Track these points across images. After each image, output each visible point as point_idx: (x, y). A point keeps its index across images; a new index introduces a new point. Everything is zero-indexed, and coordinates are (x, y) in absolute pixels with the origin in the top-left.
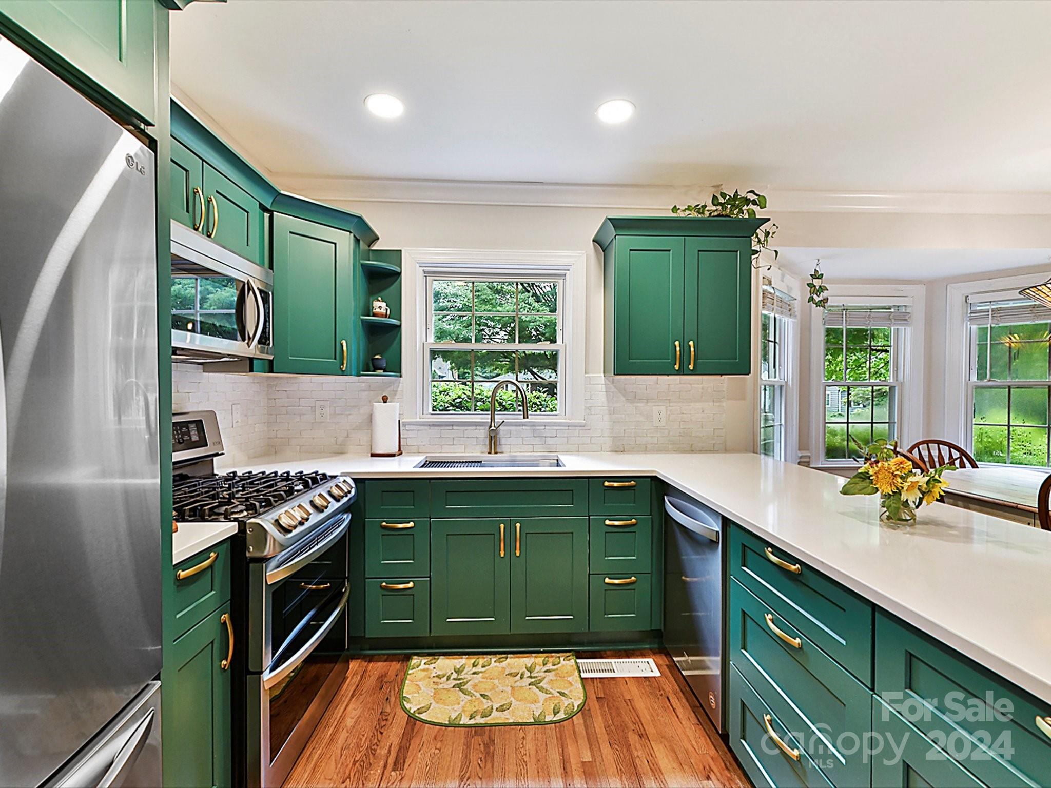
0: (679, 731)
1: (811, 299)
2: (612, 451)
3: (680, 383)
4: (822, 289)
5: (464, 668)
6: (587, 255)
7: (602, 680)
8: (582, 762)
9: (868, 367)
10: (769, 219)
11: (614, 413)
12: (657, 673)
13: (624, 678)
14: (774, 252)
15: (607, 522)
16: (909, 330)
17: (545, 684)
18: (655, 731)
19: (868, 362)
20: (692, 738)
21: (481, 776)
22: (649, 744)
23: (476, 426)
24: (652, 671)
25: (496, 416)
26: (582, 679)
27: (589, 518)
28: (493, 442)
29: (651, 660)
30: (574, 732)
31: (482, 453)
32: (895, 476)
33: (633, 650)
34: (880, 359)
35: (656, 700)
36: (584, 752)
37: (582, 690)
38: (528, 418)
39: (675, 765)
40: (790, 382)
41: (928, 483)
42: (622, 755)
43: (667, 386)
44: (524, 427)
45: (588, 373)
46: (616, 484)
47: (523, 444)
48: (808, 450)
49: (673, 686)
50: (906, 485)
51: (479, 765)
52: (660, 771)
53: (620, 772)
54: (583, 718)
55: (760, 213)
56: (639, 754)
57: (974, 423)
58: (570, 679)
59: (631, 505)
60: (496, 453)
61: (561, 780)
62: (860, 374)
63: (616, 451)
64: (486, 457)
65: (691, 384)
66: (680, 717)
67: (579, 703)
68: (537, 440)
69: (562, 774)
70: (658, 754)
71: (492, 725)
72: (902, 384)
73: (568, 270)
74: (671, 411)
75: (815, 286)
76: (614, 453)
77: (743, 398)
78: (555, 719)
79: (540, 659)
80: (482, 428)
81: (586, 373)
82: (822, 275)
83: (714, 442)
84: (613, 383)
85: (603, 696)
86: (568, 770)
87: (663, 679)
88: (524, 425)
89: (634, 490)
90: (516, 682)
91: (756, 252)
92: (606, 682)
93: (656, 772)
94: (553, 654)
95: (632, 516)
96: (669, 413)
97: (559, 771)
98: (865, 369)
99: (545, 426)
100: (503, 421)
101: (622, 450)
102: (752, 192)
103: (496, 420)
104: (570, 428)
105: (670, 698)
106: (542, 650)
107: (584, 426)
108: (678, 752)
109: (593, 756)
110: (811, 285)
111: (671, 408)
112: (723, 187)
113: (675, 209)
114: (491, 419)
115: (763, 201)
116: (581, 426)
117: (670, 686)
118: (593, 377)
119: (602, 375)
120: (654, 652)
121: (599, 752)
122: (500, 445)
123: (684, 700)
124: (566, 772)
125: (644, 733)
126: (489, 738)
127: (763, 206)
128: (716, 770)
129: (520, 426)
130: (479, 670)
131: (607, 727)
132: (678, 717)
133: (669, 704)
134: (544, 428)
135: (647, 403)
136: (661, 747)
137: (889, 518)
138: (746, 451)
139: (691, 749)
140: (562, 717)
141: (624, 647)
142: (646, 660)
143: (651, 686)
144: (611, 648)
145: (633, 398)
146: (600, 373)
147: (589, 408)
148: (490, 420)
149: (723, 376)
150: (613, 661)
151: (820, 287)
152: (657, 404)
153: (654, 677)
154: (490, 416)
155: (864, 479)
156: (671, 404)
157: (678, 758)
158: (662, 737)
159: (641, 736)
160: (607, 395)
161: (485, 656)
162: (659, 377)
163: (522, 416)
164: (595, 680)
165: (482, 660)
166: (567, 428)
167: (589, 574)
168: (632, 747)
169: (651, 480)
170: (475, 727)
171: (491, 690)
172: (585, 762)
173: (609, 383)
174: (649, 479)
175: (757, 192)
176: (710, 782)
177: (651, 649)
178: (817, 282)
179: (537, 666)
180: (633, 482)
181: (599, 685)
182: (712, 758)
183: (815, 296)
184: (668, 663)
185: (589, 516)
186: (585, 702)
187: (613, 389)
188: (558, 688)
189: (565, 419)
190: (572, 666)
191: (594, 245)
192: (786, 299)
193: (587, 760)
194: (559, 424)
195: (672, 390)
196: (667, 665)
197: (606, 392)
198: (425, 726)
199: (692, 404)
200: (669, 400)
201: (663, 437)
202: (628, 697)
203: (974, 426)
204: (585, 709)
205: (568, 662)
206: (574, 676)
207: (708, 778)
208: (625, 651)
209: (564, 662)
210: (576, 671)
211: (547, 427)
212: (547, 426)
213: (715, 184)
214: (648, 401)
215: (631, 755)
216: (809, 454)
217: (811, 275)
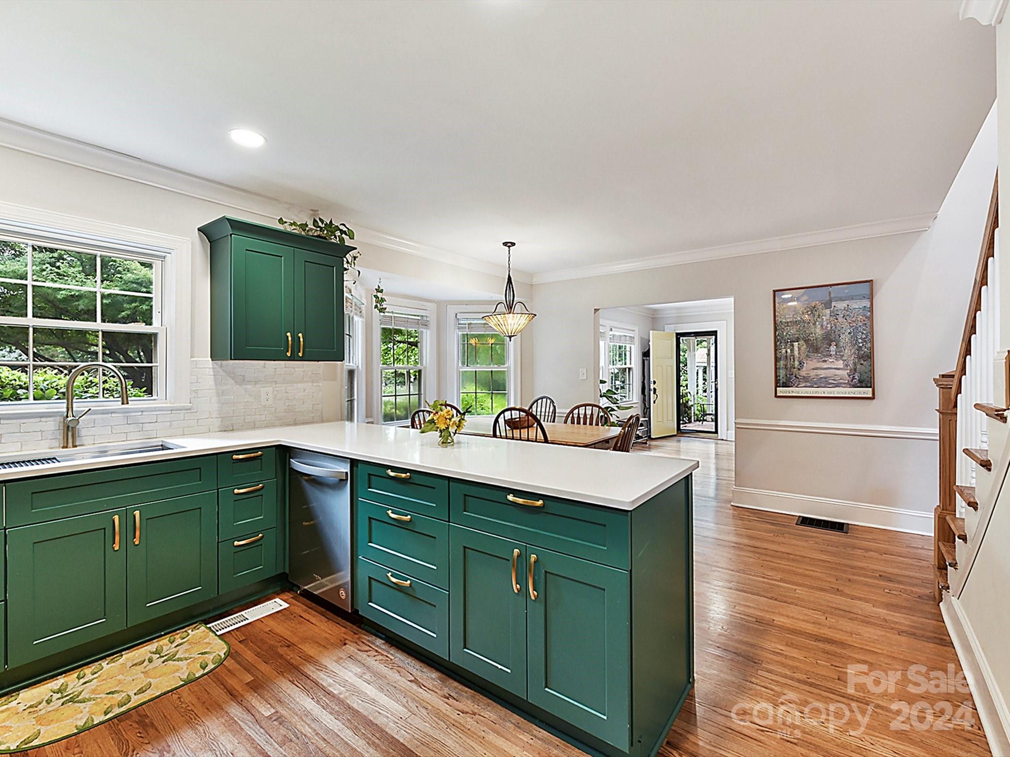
0: (317, 630)
1: (376, 307)
2: (221, 431)
3: (285, 367)
4: (383, 300)
5: (67, 685)
6: (192, 243)
7: (239, 629)
8: (246, 684)
9: (392, 354)
10: (356, 249)
11: (223, 395)
12: (286, 605)
13: (258, 620)
14: (358, 272)
15: (236, 491)
16: (428, 332)
17: (182, 654)
18: (298, 639)
19: (392, 351)
20: (327, 630)
21: (147, 742)
22: (296, 647)
23: (41, 417)
24: (281, 606)
25: (74, 405)
26: (218, 636)
27: (218, 491)
28: (70, 434)
29: (277, 600)
30: (229, 671)
31: (51, 448)
32: (446, 419)
33: (259, 599)
34: (400, 348)
35: (292, 621)
36: (245, 677)
37: (223, 643)
38: (128, 403)
39: (321, 649)
40: (360, 367)
41: (459, 421)
42: (278, 664)
43: (274, 370)
44: (113, 415)
45: (193, 357)
46: (241, 457)
47: (112, 433)
48: (371, 417)
49: (301, 608)
50: (451, 423)
51: (141, 737)
52: (311, 657)
53: (281, 673)
54: (233, 659)
55: (348, 242)
56: (292, 656)
57: (461, 391)
58: (207, 640)
59: (259, 472)
60: (75, 446)
61: (232, 702)
62: (387, 359)
63: (225, 431)
64: (59, 452)
65: (294, 368)
66: (314, 622)
67: (225, 651)
68: (131, 428)
69: (231, 699)
70: (305, 650)
71: (135, 708)
72: (425, 368)
73: (169, 253)
74: (277, 391)
75: (378, 298)
76: (223, 433)
77: (334, 379)
78: (205, 671)
79: (165, 641)
80: (52, 419)
81: (191, 357)
82: (382, 290)
83: (313, 415)
84: (221, 367)
85: (244, 638)
86: (234, 692)
87: (292, 607)
88: (114, 412)
89: (261, 459)
90: (146, 667)
91: (346, 269)
92: (242, 629)
93: (309, 659)
94: (178, 632)
95: (259, 482)
96: (275, 393)
97: (227, 698)
98: (390, 356)
99: (142, 412)
100: (90, 409)
101: (232, 429)
102: (343, 225)
103: (74, 409)
104: (173, 412)
105: (302, 615)
106: (163, 633)
107: (190, 409)
108: (320, 642)
109: (253, 675)
110: (376, 297)
111: (277, 389)
112: (319, 212)
113: (281, 221)
114: (68, 408)
115: (351, 234)
116: (187, 410)
117: (300, 608)
118: (199, 361)
119: (210, 359)
120: (277, 594)
121: (258, 672)
122: (79, 436)
123: (313, 612)
124: (235, 696)
125: (290, 644)
126: (140, 716)
127: (352, 237)
128: (348, 638)
129: (108, 413)
130: (90, 678)
131: (258, 655)
132: (312, 623)
133: (303, 619)
134: (141, 413)
135: (255, 384)
136: (307, 645)
137: (443, 443)
138: (337, 420)
139: (327, 635)
140: (212, 667)
141: (249, 600)
142: (273, 601)
143: (284, 615)
144: (237, 605)
145: (241, 380)
146: (207, 357)
147: (196, 391)
148: (65, 410)
149: (320, 362)
150: (243, 613)
151: (381, 298)
152: (264, 385)
153: (285, 609)
154: (65, 405)
155: (431, 423)
156: (277, 385)
157: (321, 644)
158: (305, 640)
159: (288, 646)
160: (215, 379)
161: (91, 665)
162: (267, 362)
163: (120, 403)
164: (232, 632)
165: (88, 671)
166: (170, 412)
167: (218, 542)
168: (285, 655)
169: (276, 449)
170: (116, 718)
171: (118, 685)
172: (249, 682)
173: (217, 367)
174: (274, 448)
175: (347, 226)
176: (347, 646)
177: (274, 593)
178: (379, 295)
179: (164, 647)
180: (259, 452)
181: (237, 633)
182: (344, 634)
183: (379, 305)
184: (292, 596)
185: (218, 489)
186: (230, 649)
187: (222, 373)
188: (196, 652)
189: (167, 403)
190: (204, 631)
191: (199, 233)
192: (358, 303)
193: (249, 680)
194: (161, 409)
195: (278, 373)
196: (292, 598)
197: (214, 375)
198: (45, 750)
199: (295, 385)
200: (276, 382)
201: (270, 414)
202: (267, 629)
203: (461, 394)
204: (232, 653)
205: (197, 631)
206: (210, 637)
207: (345, 644)
208: (251, 602)
209: (193, 633)
210: (211, 633)
211: (144, 413)
212: (145, 411)
213: (314, 209)
214: (256, 383)
215: (286, 660)
216: (372, 420)
217: (376, 289)
